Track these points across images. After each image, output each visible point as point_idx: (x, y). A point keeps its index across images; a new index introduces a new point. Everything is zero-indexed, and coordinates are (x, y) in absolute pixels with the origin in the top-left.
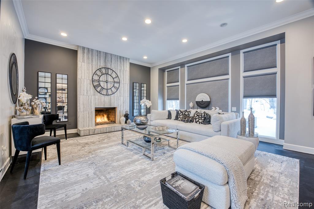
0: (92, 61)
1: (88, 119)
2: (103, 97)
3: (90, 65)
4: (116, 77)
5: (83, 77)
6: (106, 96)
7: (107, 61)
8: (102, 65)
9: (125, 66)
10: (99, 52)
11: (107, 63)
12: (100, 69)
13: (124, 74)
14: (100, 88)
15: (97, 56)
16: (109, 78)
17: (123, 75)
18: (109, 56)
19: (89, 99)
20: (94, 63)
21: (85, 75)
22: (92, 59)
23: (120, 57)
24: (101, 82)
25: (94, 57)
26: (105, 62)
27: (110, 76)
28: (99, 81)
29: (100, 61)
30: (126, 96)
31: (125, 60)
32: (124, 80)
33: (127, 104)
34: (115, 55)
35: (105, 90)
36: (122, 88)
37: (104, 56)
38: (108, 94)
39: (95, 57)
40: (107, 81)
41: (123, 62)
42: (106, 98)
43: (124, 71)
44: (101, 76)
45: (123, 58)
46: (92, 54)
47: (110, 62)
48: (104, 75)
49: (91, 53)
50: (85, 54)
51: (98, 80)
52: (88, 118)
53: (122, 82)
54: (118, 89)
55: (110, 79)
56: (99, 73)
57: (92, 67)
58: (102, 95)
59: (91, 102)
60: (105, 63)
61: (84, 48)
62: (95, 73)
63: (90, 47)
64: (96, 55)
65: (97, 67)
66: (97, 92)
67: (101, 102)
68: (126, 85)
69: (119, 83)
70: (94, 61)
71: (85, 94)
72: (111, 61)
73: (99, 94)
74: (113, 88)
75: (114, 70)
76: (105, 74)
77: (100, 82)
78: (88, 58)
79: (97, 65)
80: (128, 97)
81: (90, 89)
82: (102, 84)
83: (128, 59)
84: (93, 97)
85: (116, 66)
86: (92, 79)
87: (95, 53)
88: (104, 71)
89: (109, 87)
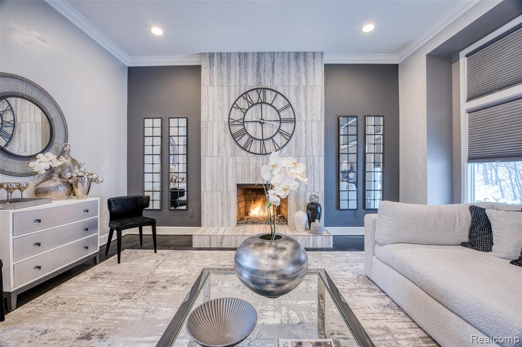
0: (229, 79)
1: (220, 208)
2: (253, 158)
3: (225, 88)
4: (285, 108)
5: (211, 119)
6: (261, 157)
7: (261, 72)
8: (251, 83)
9: (311, 74)
10: (243, 56)
11: (262, 77)
12: (245, 95)
13: (309, 96)
14: (246, 137)
15: (239, 65)
16: (269, 112)
17: (306, 100)
18: (268, 59)
19: (222, 165)
20: (232, 83)
21: (214, 113)
22: (229, 74)
23: (297, 54)
24: (250, 124)
25: (233, 70)
26: (258, 75)
27: (269, 107)
28: (244, 122)
29: (246, 76)
30: (315, 153)
31: (310, 60)
32: (309, 110)
33: (316, 176)
34: (283, 53)
35: (258, 142)
36: (301, 132)
37: (255, 62)
38: (264, 152)
39: (235, 69)
40: (262, 119)
41: (305, 65)
42: (261, 161)
43: (309, 88)
44: (247, 110)
45: (305, 54)
46: (229, 64)
47: (270, 73)
48: (254, 107)
49: (225, 62)
50: (215, 68)
51: (242, 121)
52: (222, 205)
53: (304, 118)
54: (291, 137)
55: (269, 114)
56: (243, 104)
57: (229, 92)
58: (251, 155)
59: (227, 172)
60: (257, 77)
61: (211, 55)
62: (234, 106)
63: (225, 50)
64: (237, 64)
65: (240, 89)
66: (239, 148)
67: (249, 172)
68: (315, 124)
69: (294, 121)
70: (233, 78)
71: (216, 154)
72: (273, 70)
73: (244, 153)
74: (278, 135)
75: (280, 90)
76: (258, 103)
77: (245, 124)
78: (221, 75)
79: (240, 86)
80: (320, 156)
81: (225, 142)
82: (251, 129)
83: (320, 55)
84: (231, 160)
85: (286, 79)
86: (229, 118)
87: (235, 61)
88: (254, 96)
89: (268, 134)
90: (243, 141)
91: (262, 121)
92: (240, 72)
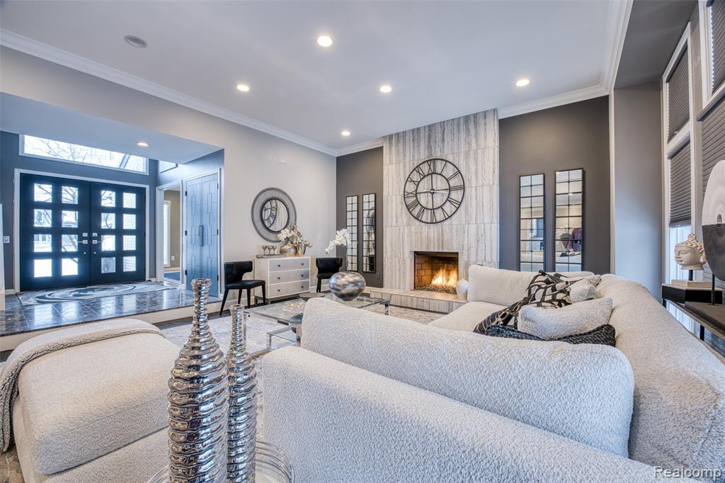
0: (404, 155)
1: (397, 273)
2: (425, 227)
3: (402, 164)
4: (455, 175)
5: (391, 194)
6: (432, 226)
7: (432, 144)
8: (423, 156)
9: (481, 136)
10: (416, 131)
11: (433, 148)
12: (417, 168)
13: (480, 159)
14: (419, 207)
15: (413, 141)
16: (439, 182)
17: (476, 165)
18: (439, 129)
19: (399, 234)
20: (407, 160)
21: (393, 188)
22: (404, 151)
23: (467, 118)
24: (422, 195)
25: (407, 147)
26: (429, 147)
27: (440, 177)
28: (416, 193)
29: (419, 150)
30: (487, 220)
31: (482, 121)
32: (479, 175)
33: (488, 244)
34: (453, 120)
35: (429, 211)
36: (471, 198)
37: (427, 135)
38: (434, 221)
39: (409, 145)
40: (432, 189)
41: (476, 127)
42: (432, 230)
43: (479, 151)
44: (419, 182)
45: (475, 115)
46: (404, 142)
47: (440, 143)
48: (426, 178)
49: (402, 141)
50: (393, 148)
51: (415, 193)
52: (399, 270)
53: (474, 184)
54: (460, 205)
55: (439, 183)
56: (415, 177)
57: (405, 167)
58: (424, 224)
59: (403, 241)
60: (429, 149)
61: (390, 137)
62: (409, 179)
63: (400, 130)
64: (411, 139)
65: (413, 164)
66: (413, 218)
67: (421, 241)
68: (486, 189)
69: (463, 188)
70: (407, 154)
71: (394, 224)
72: (443, 139)
73: (417, 222)
74: (448, 203)
75: (450, 159)
76: (428, 175)
77: (418, 196)
78: (398, 153)
79: (413, 160)
80: (492, 222)
81: (402, 213)
82: (424, 199)
83: (492, 113)
84: (406, 228)
85: (456, 147)
86: (404, 192)
87: (409, 138)
88: (425, 169)
89: (438, 204)
90: (416, 212)
91: (432, 191)
92: (414, 147)
